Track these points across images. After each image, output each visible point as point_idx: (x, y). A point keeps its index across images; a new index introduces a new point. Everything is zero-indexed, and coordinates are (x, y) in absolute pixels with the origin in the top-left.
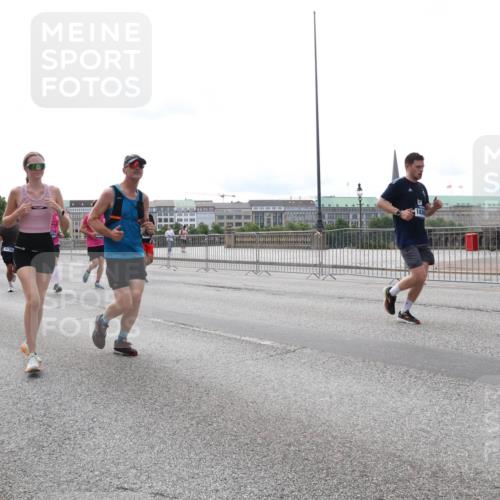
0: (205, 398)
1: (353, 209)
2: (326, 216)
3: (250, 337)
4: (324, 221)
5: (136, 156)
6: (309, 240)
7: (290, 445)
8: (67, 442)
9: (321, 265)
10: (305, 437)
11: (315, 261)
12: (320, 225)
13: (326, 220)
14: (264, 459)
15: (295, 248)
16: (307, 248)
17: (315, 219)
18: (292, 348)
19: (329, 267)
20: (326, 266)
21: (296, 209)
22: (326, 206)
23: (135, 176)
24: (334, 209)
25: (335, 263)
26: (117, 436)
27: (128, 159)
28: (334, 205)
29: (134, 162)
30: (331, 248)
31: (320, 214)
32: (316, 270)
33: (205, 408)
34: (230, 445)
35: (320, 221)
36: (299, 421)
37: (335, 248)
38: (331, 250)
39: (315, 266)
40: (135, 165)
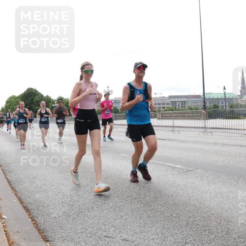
0: (147, 194)
1: (221, 99)
2: (208, 103)
3: (170, 163)
4: (206, 105)
5: (141, 63)
6: (199, 115)
7: (190, 217)
8: (81, 213)
9: (205, 128)
10: (198, 214)
11: (203, 125)
12: (205, 107)
13: (208, 105)
14: (177, 224)
15: (192, 119)
16: (198, 119)
17: (202, 104)
18: (191, 169)
19: (209, 128)
20: (208, 128)
21: (192, 99)
22: (207, 97)
23: (140, 75)
24: (211, 99)
25: (212, 127)
26: (105, 212)
27: (136, 65)
28: (211, 97)
29: (140, 66)
30: (210, 119)
31: (204, 102)
32: (203, 130)
33: (148, 198)
34: (160, 217)
35: (204, 106)
36: (194, 205)
37: (212, 118)
38: (210, 120)
39: (202, 128)
40: (141, 68)
